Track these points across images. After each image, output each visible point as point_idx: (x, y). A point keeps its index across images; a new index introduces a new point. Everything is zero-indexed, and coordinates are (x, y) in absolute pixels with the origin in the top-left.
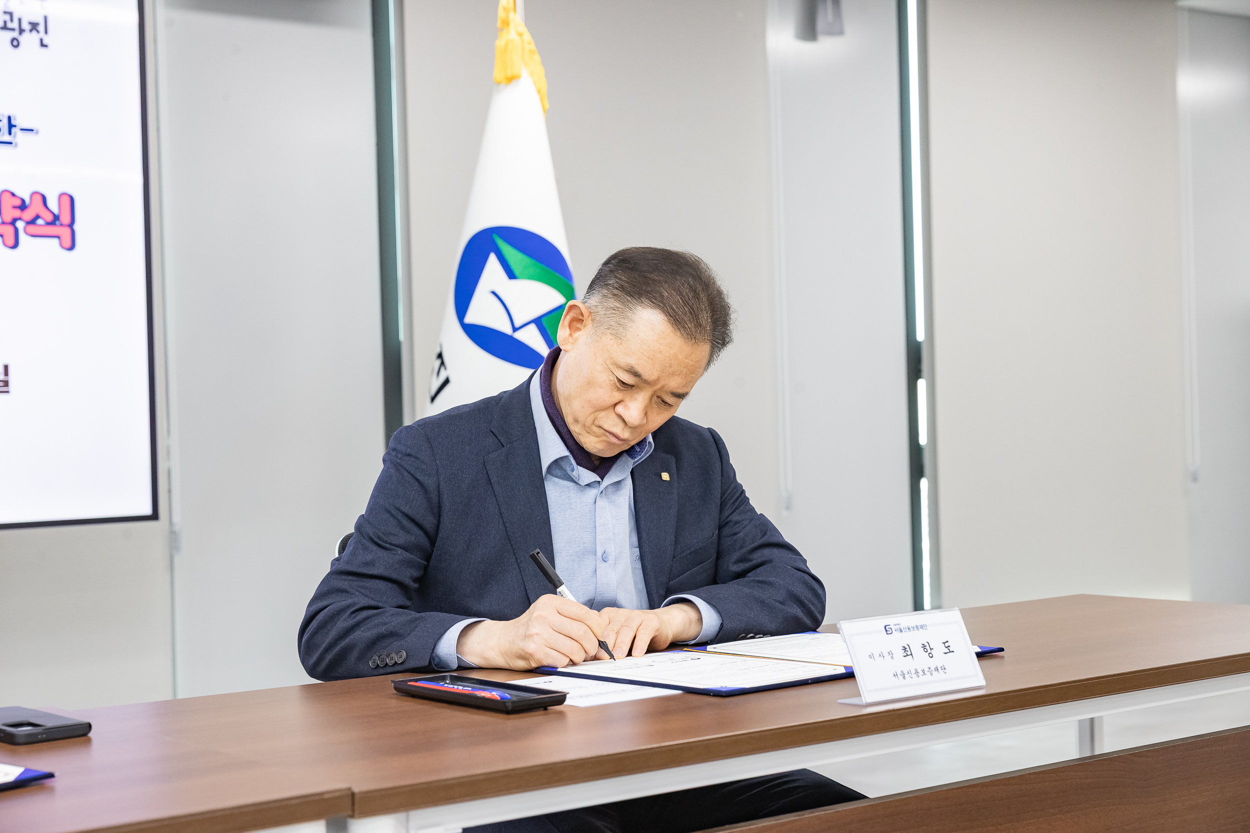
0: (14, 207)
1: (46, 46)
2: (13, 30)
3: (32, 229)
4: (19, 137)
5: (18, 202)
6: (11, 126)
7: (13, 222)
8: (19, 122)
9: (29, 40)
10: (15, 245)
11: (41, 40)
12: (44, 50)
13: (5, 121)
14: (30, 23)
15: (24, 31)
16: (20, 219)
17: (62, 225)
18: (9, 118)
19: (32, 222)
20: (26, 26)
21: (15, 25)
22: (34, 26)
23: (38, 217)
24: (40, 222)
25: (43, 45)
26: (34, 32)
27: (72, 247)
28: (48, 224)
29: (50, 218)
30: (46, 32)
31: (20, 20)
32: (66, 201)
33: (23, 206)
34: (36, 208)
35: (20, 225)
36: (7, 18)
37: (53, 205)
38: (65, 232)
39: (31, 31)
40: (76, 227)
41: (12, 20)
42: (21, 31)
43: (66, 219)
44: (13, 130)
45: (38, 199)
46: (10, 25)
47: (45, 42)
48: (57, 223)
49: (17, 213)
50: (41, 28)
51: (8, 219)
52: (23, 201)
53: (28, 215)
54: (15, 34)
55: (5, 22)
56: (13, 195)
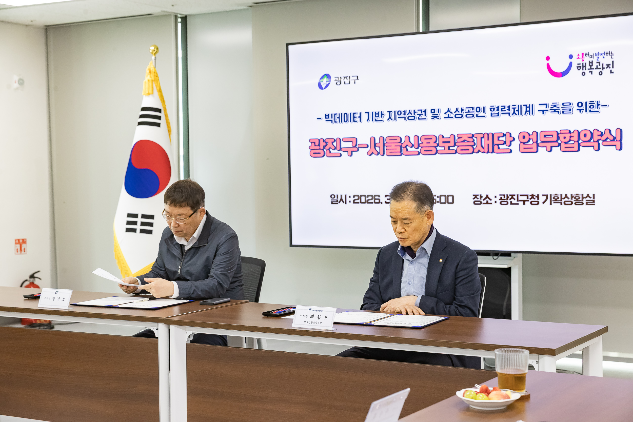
0: (598, 135)
1: (613, 73)
2: (600, 68)
3: (605, 143)
4: (601, 109)
5: (600, 133)
6: (598, 105)
7: (598, 140)
8: (601, 103)
9: (606, 71)
10: (599, 149)
11: (611, 71)
12: (612, 74)
13: (596, 103)
14: (606, 65)
15: (604, 68)
16: (600, 140)
17: (617, 141)
18: (598, 102)
19: (605, 140)
20: (605, 66)
21: (601, 67)
22: (608, 66)
23: (607, 138)
24: (608, 140)
25: (611, 72)
26: (608, 68)
27: (621, 149)
28: (611, 141)
29: (612, 138)
30: (613, 67)
31: (603, 64)
32: (619, 131)
33: (602, 135)
34: (607, 135)
35: (600, 142)
36: (598, 64)
37: (614, 133)
38: (618, 144)
39: (607, 68)
40: (622, 141)
41: (600, 65)
42: (603, 68)
43: (618, 138)
44: (599, 106)
45: (608, 131)
46: (599, 67)
47: (612, 71)
48: (615, 140)
49: (599, 137)
50: (611, 66)
51: (596, 140)
52: (602, 133)
53: (604, 138)
54: (601, 70)
55: (597, 66)
56: (598, 131)
